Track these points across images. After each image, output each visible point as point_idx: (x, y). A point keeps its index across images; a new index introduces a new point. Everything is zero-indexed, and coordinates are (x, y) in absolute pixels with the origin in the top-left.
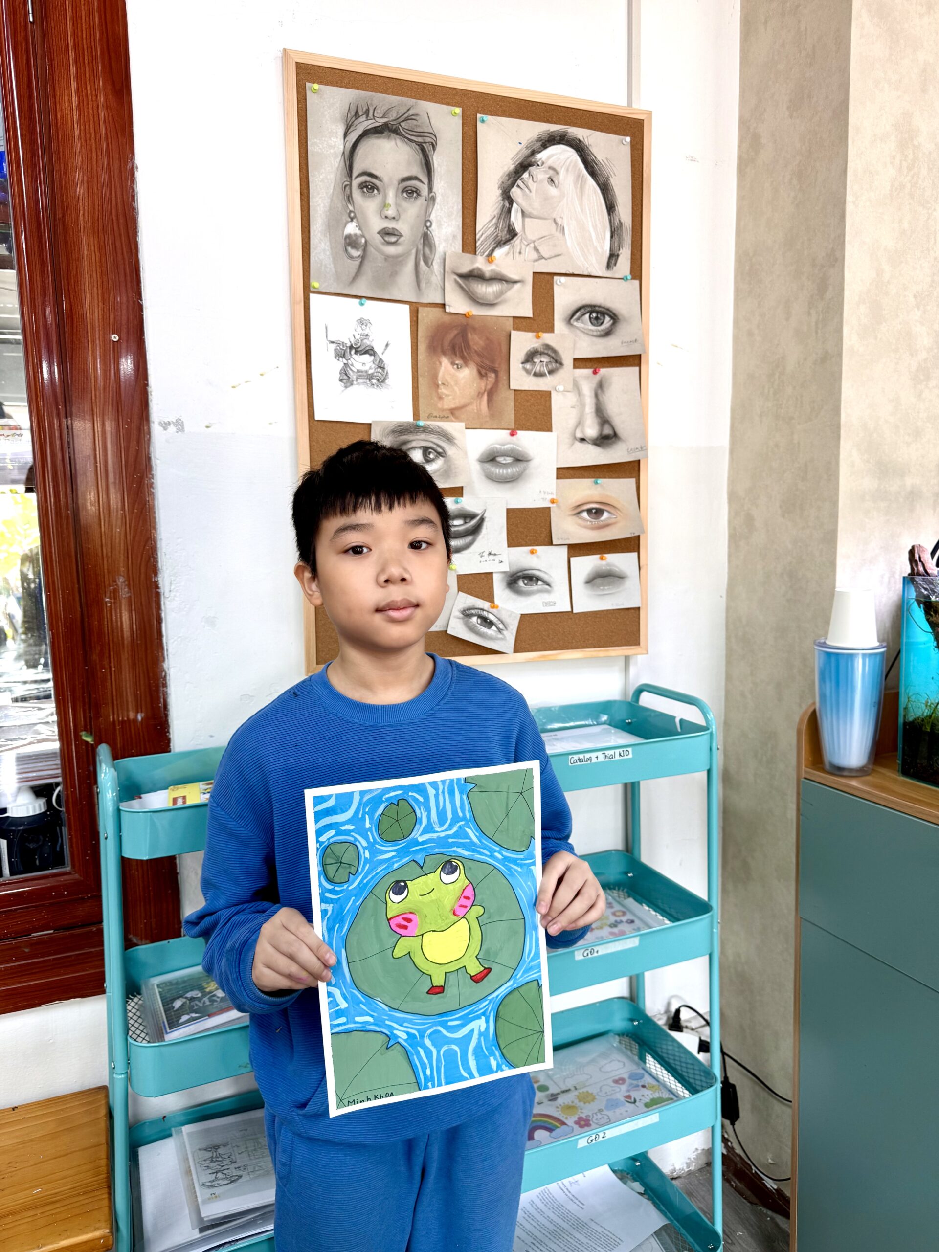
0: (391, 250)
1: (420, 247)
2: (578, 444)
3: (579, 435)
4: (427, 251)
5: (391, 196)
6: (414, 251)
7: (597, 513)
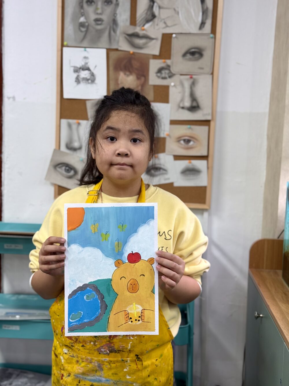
0: (99, 27)
1: (112, 25)
2: (181, 110)
3: (181, 105)
4: (115, 27)
5: (100, 4)
6: (108, 27)
7: (188, 141)
